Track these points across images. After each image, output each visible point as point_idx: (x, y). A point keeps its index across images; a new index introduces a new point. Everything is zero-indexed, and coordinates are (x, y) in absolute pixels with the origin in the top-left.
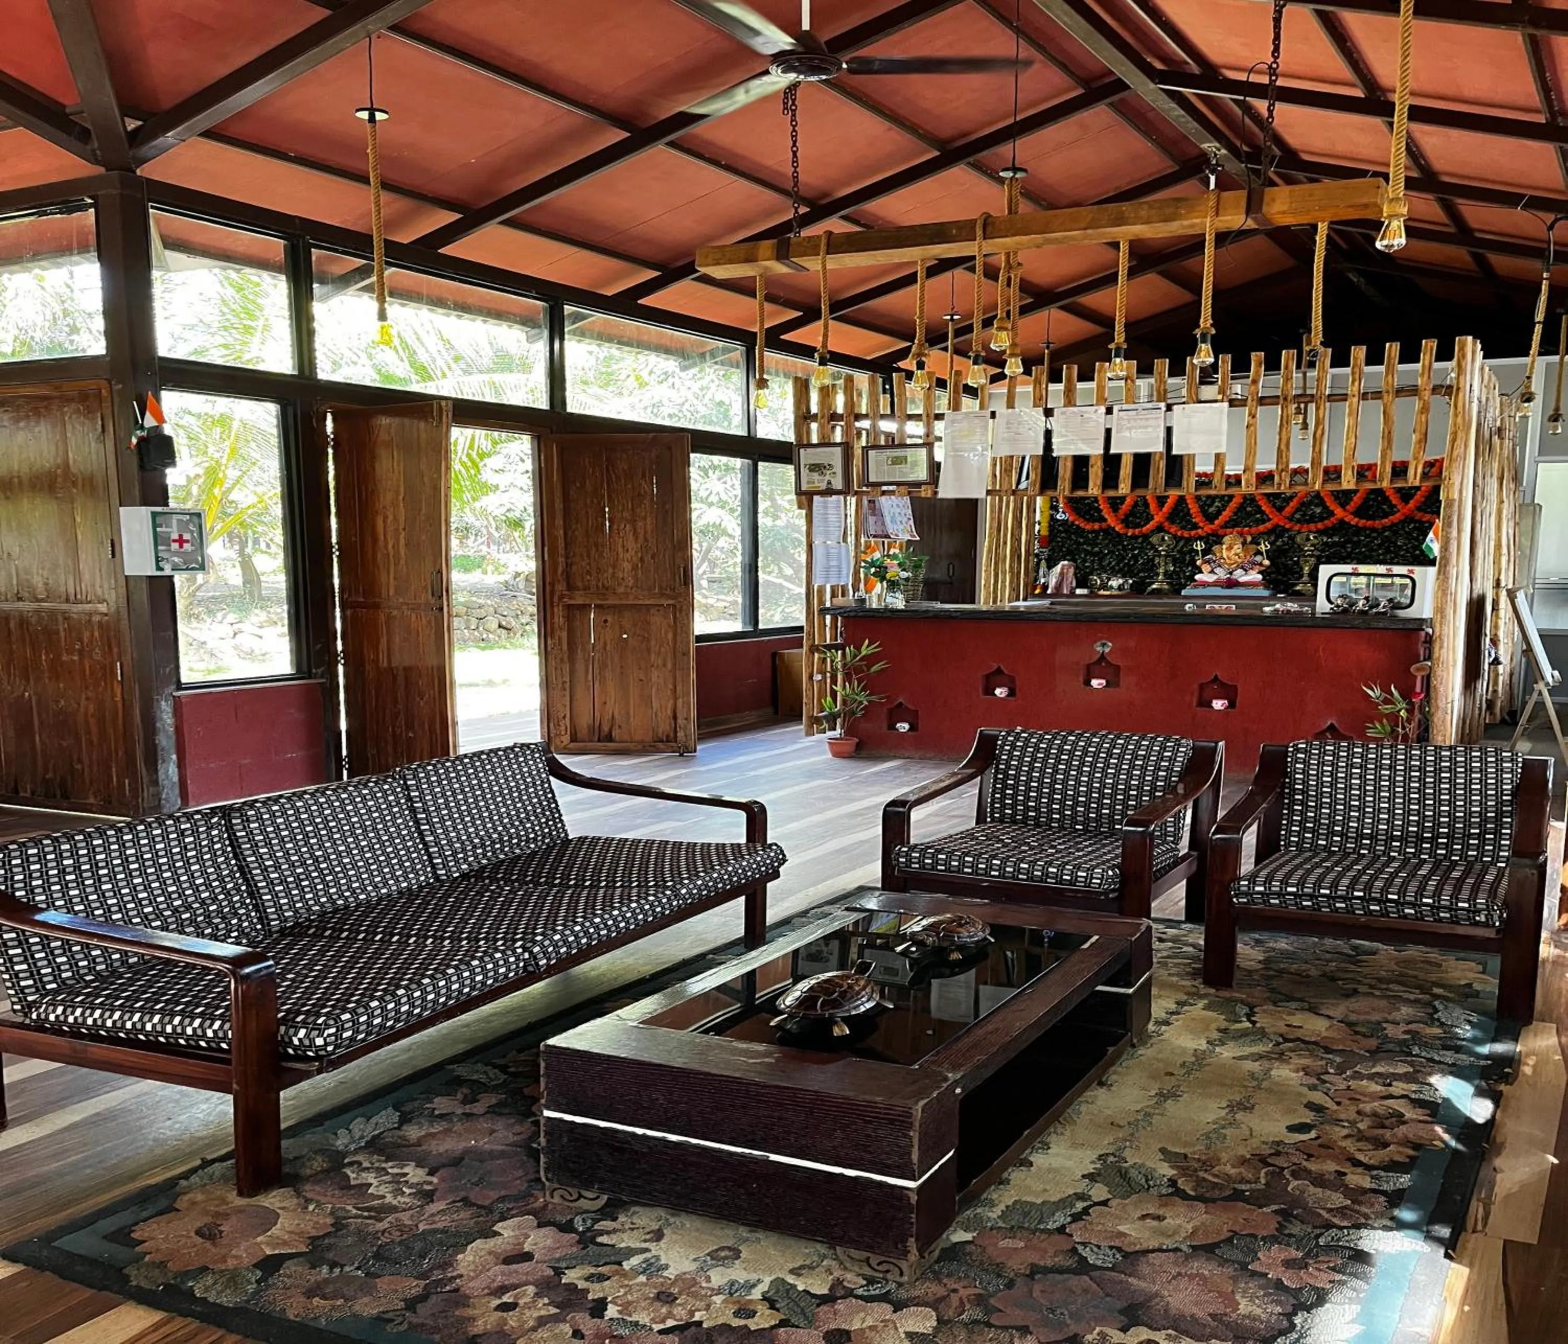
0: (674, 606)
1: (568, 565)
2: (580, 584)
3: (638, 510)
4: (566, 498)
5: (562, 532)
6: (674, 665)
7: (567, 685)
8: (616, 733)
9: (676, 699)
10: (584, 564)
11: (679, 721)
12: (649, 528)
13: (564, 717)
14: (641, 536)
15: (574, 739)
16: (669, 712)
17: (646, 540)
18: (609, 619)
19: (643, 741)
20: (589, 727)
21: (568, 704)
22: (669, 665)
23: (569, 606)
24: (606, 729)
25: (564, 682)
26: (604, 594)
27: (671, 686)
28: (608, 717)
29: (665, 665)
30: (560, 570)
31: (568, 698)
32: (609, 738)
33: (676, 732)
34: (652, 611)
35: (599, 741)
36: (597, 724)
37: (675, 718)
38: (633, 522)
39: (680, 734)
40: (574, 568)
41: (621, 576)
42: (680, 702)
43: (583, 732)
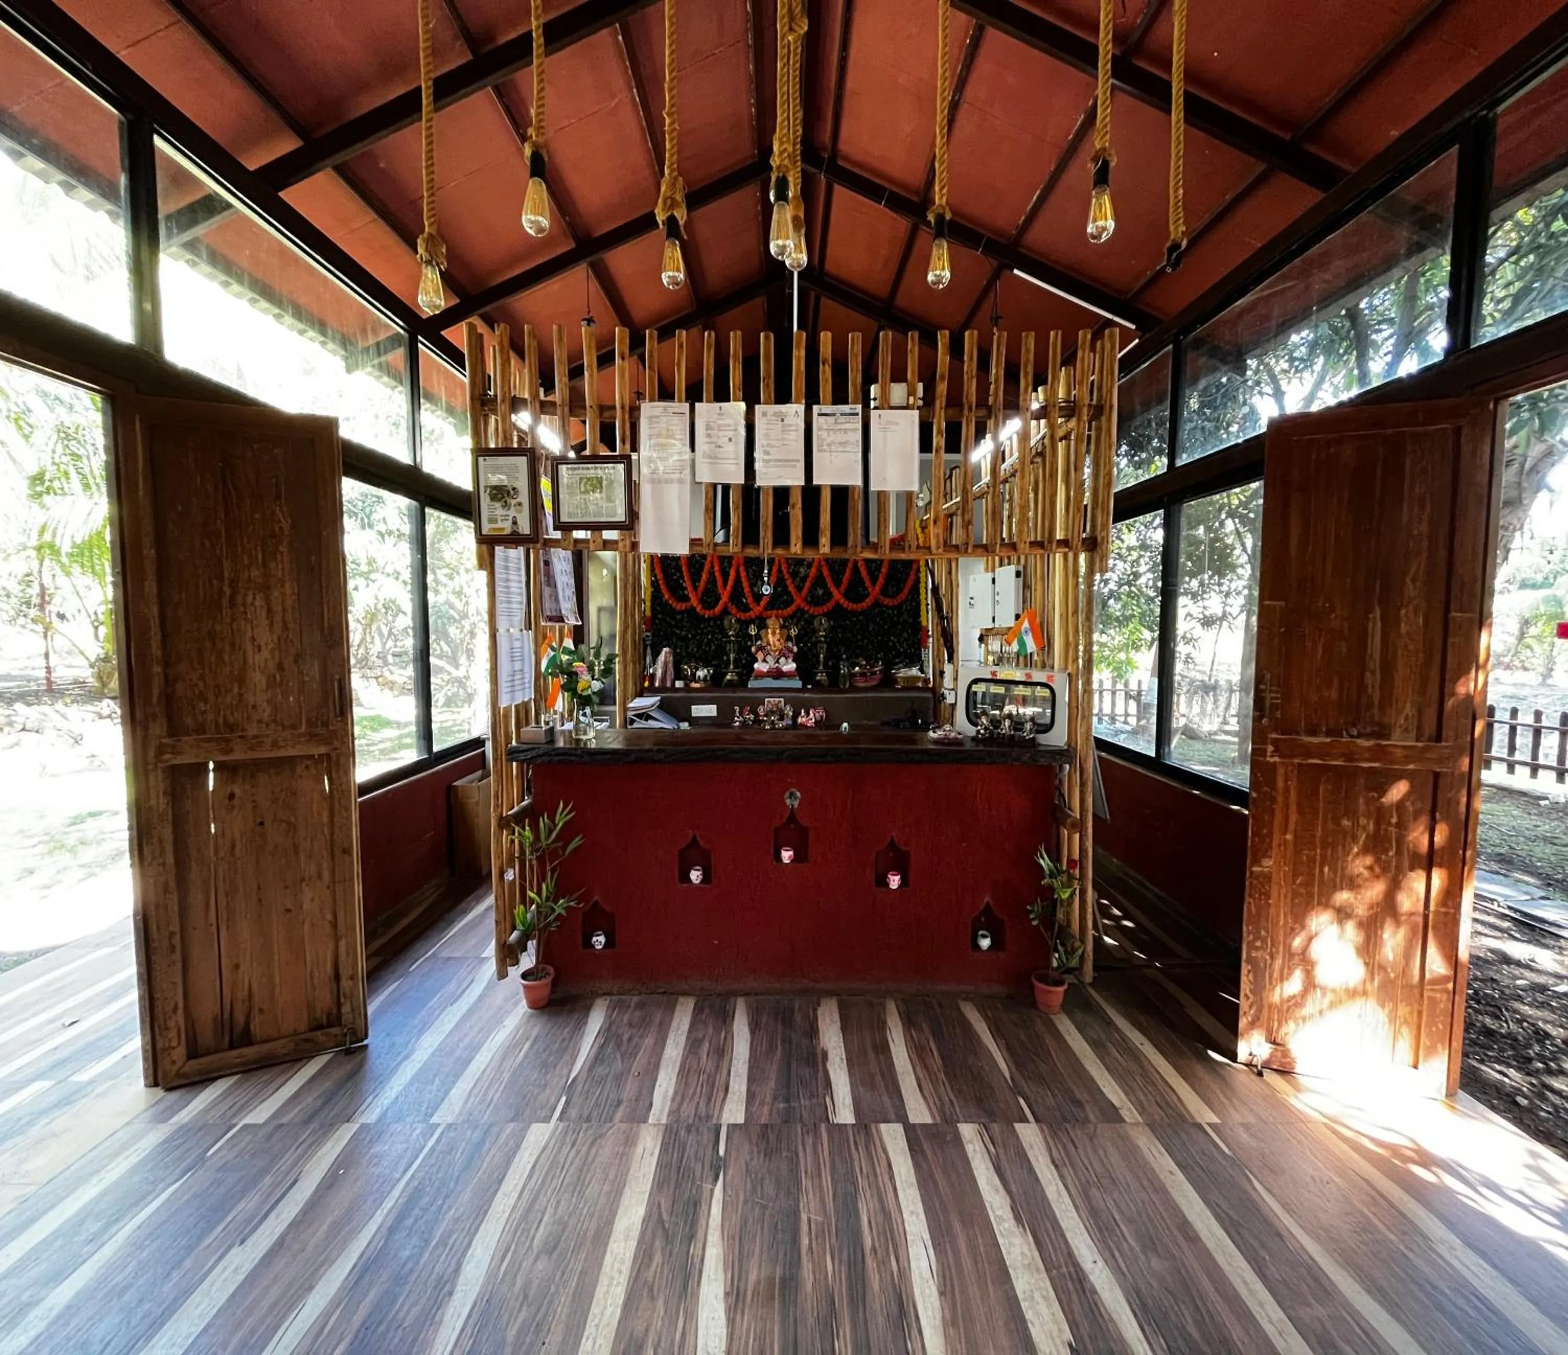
0: (328, 756)
1: (169, 682)
2: (189, 721)
3: (272, 565)
4: (160, 541)
5: (155, 609)
6: (333, 872)
7: (177, 939)
8: (256, 1028)
9: (337, 940)
10: (195, 676)
11: (345, 984)
12: (289, 603)
13: (175, 1010)
14: (278, 618)
15: (193, 1054)
16: (329, 969)
17: (285, 627)
18: (237, 791)
19: (295, 1033)
20: (215, 1020)
21: (179, 979)
22: (326, 874)
23: (173, 768)
24: (240, 1018)
25: (172, 934)
26: (227, 740)
27: (329, 917)
28: (242, 994)
29: (320, 876)
30: (156, 692)
31: (179, 965)
32: (246, 1039)
33: (339, 1005)
34: (299, 769)
35: (232, 1047)
36: (227, 1008)
37: (337, 977)
38: (265, 589)
39: (346, 1009)
40: (179, 686)
41: (251, 699)
42: (343, 943)
43: (206, 1035)
